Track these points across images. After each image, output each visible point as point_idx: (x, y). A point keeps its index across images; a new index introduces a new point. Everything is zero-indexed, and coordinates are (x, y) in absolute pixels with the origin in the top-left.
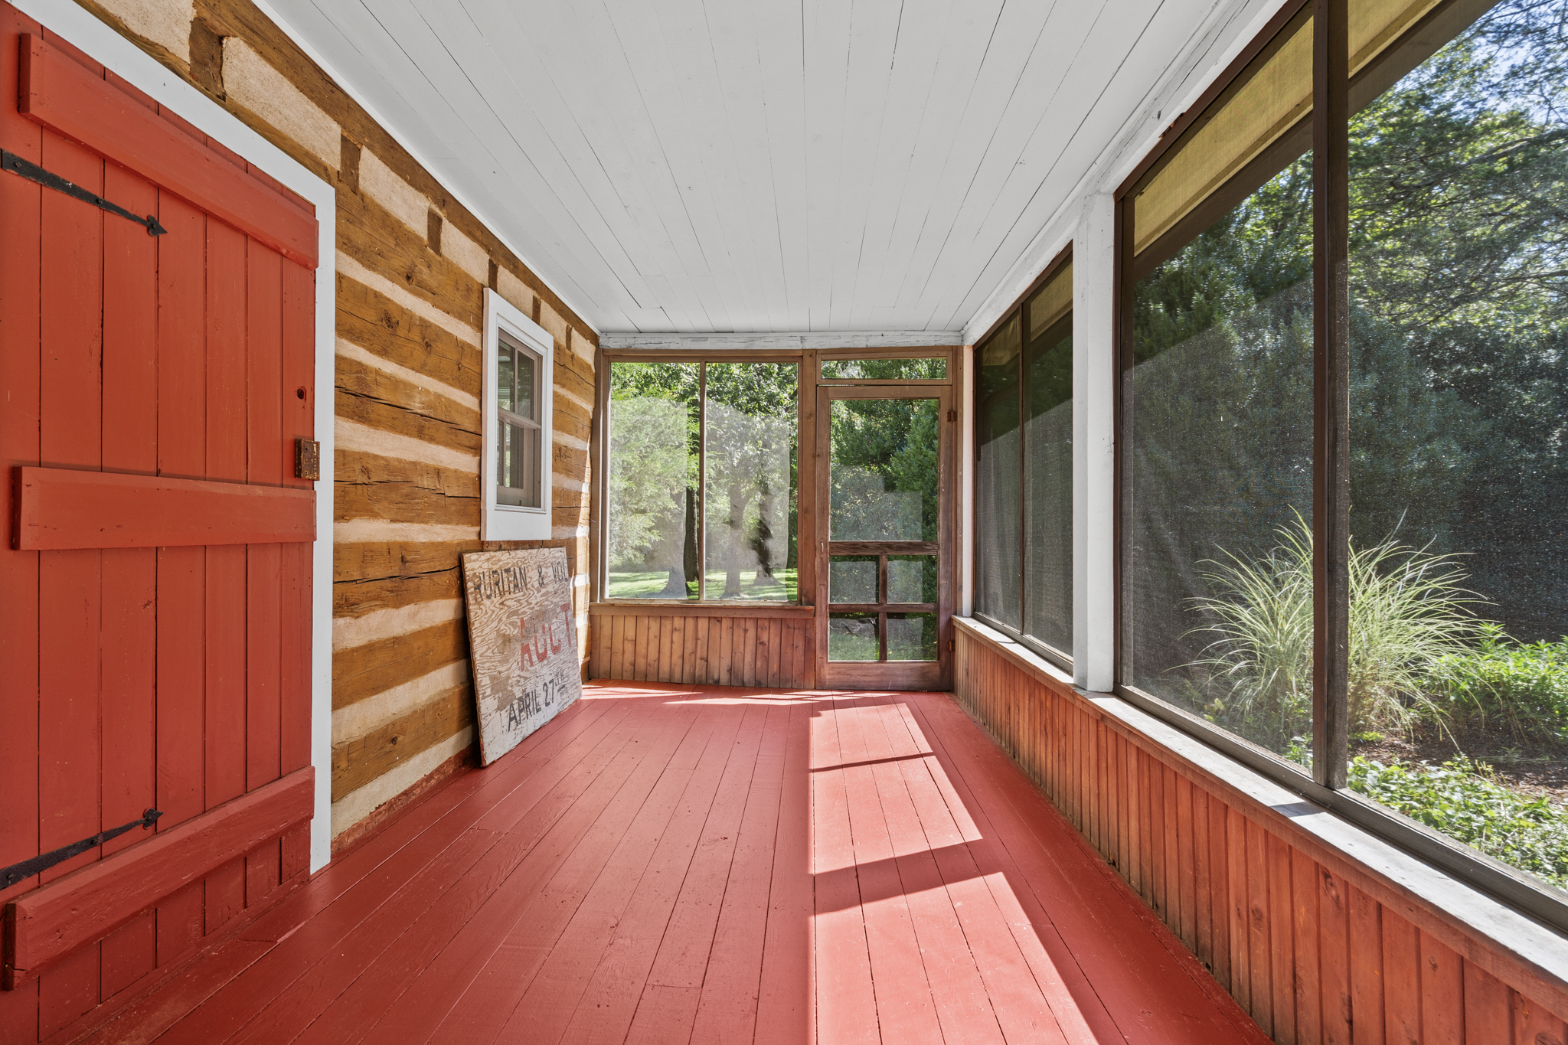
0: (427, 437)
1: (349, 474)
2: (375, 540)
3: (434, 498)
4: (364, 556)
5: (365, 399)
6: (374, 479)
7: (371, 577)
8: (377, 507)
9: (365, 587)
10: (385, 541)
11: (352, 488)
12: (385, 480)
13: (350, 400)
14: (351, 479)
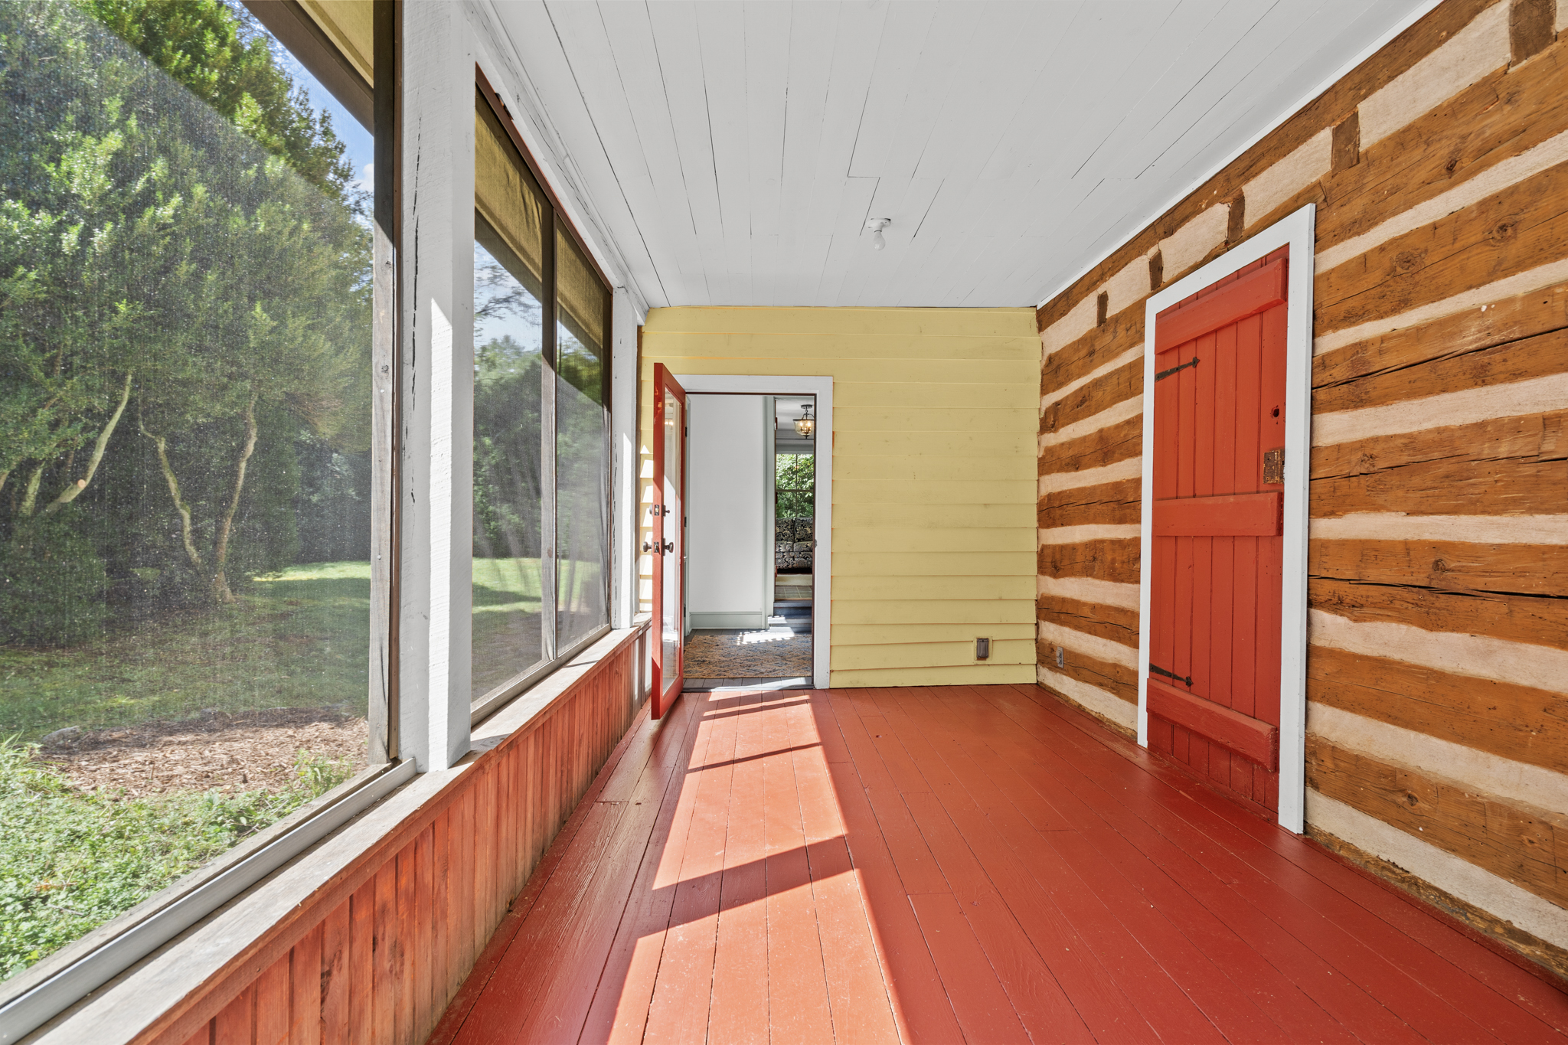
0: (1502, 376)
1: (1340, 468)
2: (1382, 537)
3: (1529, 470)
4: (1363, 555)
5: (1361, 381)
6: (1381, 464)
7: (1372, 579)
8: (1380, 500)
9: (1363, 590)
10: (1401, 538)
11: (1345, 482)
12: (1403, 463)
13: (1342, 391)
14: (1344, 472)
